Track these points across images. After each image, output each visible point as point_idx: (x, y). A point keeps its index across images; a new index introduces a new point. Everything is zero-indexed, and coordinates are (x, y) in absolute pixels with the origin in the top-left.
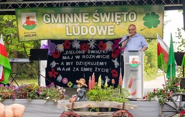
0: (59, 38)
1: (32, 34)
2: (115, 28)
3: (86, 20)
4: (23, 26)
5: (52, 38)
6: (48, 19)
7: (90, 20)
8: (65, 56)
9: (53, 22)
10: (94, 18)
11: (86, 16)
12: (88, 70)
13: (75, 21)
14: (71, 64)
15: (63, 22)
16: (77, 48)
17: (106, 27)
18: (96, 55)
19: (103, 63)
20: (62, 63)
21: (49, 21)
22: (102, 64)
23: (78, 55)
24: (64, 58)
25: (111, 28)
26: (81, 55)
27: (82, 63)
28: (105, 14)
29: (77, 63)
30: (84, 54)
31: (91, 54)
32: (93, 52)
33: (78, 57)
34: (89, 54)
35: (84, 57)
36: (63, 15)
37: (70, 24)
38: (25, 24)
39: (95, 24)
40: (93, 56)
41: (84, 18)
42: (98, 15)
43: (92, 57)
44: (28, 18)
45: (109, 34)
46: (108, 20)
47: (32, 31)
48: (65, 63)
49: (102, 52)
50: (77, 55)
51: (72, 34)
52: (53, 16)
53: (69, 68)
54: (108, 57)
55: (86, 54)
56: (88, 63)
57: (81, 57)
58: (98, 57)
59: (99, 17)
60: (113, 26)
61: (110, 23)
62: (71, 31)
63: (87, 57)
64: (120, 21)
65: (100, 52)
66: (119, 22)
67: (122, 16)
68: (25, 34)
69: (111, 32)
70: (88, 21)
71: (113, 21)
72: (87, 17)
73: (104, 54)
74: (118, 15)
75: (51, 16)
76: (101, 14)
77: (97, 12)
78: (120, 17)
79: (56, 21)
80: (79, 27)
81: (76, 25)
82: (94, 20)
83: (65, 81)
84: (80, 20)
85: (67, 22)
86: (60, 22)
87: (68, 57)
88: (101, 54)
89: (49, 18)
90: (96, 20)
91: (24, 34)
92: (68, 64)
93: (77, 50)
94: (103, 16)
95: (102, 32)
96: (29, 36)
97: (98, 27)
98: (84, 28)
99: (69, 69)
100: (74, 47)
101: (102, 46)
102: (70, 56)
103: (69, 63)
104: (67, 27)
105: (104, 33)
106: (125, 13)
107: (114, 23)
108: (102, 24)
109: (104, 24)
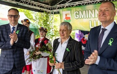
6: (77, 15)
13: (96, 16)
15: (87, 17)
21: (78, 17)
36: (87, 11)
37: (92, 19)
44: (66, 15)
75: (79, 12)
85: (90, 17)
104: (90, 21)
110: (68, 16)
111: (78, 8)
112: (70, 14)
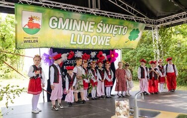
0: (62, 46)
1: (33, 40)
2: (111, 40)
3: (91, 29)
4: (23, 28)
5: (54, 46)
6: (54, 23)
7: (94, 29)
8: (66, 65)
9: (59, 27)
10: (98, 29)
11: (92, 25)
13: (82, 30)
15: (70, 28)
17: (105, 37)
21: (56, 26)
25: (108, 39)
28: (107, 25)
36: (72, 20)
37: (76, 32)
38: (27, 27)
39: (98, 34)
41: (90, 27)
42: (102, 25)
44: (31, 19)
45: (106, 44)
46: (107, 32)
47: (34, 36)
51: (75, 43)
52: (61, 20)
59: (102, 27)
60: (110, 38)
61: (109, 35)
62: (75, 40)
66: (115, 34)
67: (119, 29)
68: (25, 39)
69: (108, 42)
70: (92, 31)
71: (111, 32)
72: (93, 27)
76: (104, 24)
77: (102, 23)
78: (117, 29)
79: (63, 27)
80: (84, 36)
81: (82, 33)
84: (86, 29)
85: (74, 29)
86: (67, 28)
89: (56, 22)
90: (99, 30)
91: (23, 40)
94: (105, 27)
95: (101, 42)
96: (29, 41)
97: (99, 37)
98: (88, 38)
100: (76, 56)
104: (73, 35)
105: (102, 44)
106: (121, 27)
107: (112, 35)
108: (103, 35)
109: (104, 35)
110: (35, 21)
111: (59, 13)
112: (41, 18)
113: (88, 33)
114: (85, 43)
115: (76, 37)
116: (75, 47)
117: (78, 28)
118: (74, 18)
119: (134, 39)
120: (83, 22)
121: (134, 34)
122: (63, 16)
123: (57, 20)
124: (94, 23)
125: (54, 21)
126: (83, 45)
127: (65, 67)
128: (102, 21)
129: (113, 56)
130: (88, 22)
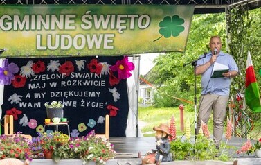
0: (23, 53)
2: (115, 39)
3: (70, 25)
5: (11, 55)
6: (7, 24)
7: (77, 25)
8: (32, 83)
9: (15, 28)
10: (84, 23)
11: (71, 19)
12: (70, 105)
13: (53, 27)
14: (41, 96)
15: (33, 27)
16: (53, 70)
17: (101, 36)
18: (83, 80)
19: (94, 93)
20: (28, 96)
21: (10, 27)
22: (92, 94)
23: (55, 80)
24: (32, 86)
25: (109, 38)
26: (59, 81)
27: (60, 94)
28: (102, 16)
29: (52, 94)
30: (63, 80)
31: (75, 79)
32: (78, 75)
33: (54, 84)
34: (72, 80)
35: (63, 83)
36: (33, 17)
37: (43, 32)
39: (85, 32)
40: (79, 83)
41: (68, 22)
42: (90, 17)
43: (77, 83)
45: (106, 47)
46: (105, 26)
48: (32, 96)
49: (94, 75)
50: (52, 81)
51: (45, 48)
52: (16, 18)
53: (39, 103)
54: (102, 83)
55: (68, 78)
56: (70, 93)
57: (59, 84)
58: (87, 83)
59: (92, 21)
60: (113, 36)
61: (109, 31)
62: (44, 43)
63: (69, 83)
64: (125, 28)
65: (90, 75)
66: (122, 30)
67: (128, 20)
69: (108, 44)
70: (73, 28)
71: (113, 27)
72: (73, 22)
73: (97, 79)
74: (122, 19)
75: (13, 18)
76: (95, 16)
77: (89, 14)
78: (124, 22)
79: (21, 27)
80: (58, 37)
81: (54, 33)
82: (83, 26)
83: (33, 124)
84: (60, 25)
86: (27, 27)
87: (38, 86)
88: (91, 79)
89: (9, 21)
90: (87, 25)
92: (37, 96)
93: (53, 73)
94: (98, 20)
95: (94, 44)
97: (88, 36)
98: (66, 38)
99: (38, 105)
101: (94, 67)
102: (41, 83)
103: (39, 94)
104: (39, 37)
105: (98, 46)
106: (133, 17)
107: (115, 31)
108: (96, 32)
109: (98, 32)
113: (65, 32)
114: (63, 47)
115: (44, 38)
116: (45, 54)
117: (46, 26)
118: (37, 13)
119: (176, 34)
120: (53, 16)
121: (172, 26)
122: (19, 13)
123: (10, 19)
124: (74, 16)
125: (6, 21)
126: (59, 51)
127: (30, 85)
128: (88, 12)
129: (121, 67)
130: (62, 17)
